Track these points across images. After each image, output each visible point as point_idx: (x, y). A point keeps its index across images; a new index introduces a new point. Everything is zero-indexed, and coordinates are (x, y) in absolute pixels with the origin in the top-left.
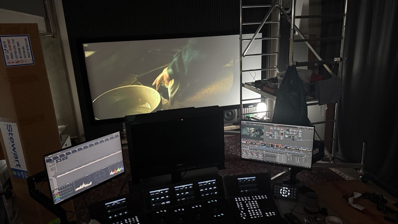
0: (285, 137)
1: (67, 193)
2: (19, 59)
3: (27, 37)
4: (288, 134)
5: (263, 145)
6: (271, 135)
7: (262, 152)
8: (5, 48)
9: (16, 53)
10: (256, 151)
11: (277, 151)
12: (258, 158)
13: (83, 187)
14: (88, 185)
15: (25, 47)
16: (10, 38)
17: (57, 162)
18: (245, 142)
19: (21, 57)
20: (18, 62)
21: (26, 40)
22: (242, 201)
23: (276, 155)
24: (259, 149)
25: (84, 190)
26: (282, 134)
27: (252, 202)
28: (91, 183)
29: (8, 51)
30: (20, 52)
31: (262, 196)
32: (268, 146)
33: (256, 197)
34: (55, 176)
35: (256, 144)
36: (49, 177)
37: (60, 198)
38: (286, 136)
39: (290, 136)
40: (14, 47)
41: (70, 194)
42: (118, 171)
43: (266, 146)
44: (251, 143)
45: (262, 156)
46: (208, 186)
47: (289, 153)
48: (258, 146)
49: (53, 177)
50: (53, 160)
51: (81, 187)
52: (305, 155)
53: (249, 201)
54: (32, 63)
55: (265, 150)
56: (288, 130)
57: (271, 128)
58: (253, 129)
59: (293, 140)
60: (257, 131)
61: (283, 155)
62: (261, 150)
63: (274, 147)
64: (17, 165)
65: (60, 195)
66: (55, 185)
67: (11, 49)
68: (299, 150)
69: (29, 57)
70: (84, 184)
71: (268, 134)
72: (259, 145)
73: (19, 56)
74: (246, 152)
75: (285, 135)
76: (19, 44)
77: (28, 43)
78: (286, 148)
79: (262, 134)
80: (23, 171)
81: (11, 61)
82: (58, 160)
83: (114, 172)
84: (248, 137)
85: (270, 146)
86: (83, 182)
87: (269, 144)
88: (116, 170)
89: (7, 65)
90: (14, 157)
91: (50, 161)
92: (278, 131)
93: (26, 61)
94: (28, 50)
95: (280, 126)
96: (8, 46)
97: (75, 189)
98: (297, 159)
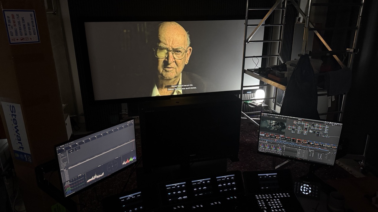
0: (309, 132)
1: (78, 184)
2: (24, 36)
3: (32, 13)
4: (312, 129)
5: (283, 140)
6: (294, 129)
7: (282, 146)
8: (9, 24)
9: (20, 29)
10: (275, 145)
11: (298, 146)
12: (276, 152)
13: (95, 178)
14: (100, 176)
15: (31, 24)
16: (15, 13)
17: (69, 152)
18: (264, 135)
19: (26, 35)
20: (23, 39)
21: (31, 16)
22: (264, 199)
23: (297, 150)
24: (279, 143)
25: (95, 181)
26: (306, 129)
27: (275, 200)
28: (103, 174)
29: (12, 27)
30: (25, 28)
31: (284, 194)
32: (289, 140)
33: (278, 195)
34: (67, 168)
35: (276, 138)
36: (60, 169)
37: (72, 190)
38: (311, 131)
39: (315, 132)
40: (19, 23)
41: (81, 186)
42: (130, 160)
43: (287, 140)
44: (271, 137)
45: (281, 151)
46: (226, 181)
47: (311, 149)
48: (277, 140)
49: (64, 168)
50: (65, 150)
51: (93, 179)
52: (328, 152)
53: (271, 199)
54: (38, 41)
55: (285, 145)
56: (313, 125)
57: (295, 122)
58: (274, 121)
59: (318, 135)
60: (278, 124)
61: (304, 151)
62: (280, 144)
63: (295, 141)
64: (20, 147)
65: (71, 187)
66: (66, 177)
67: (15, 25)
68: (323, 146)
69: (35, 34)
70: (96, 176)
71: (291, 128)
72: (280, 139)
73: (23, 33)
74: (264, 145)
75: (309, 130)
76: (24, 20)
77: (34, 18)
78: (309, 143)
79: (284, 127)
80: (27, 154)
81: (15, 38)
82: (70, 150)
83: (127, 162)
84: (267, 130)
85: (292, 140)
86: (95, 172)
87: (291, 139)
88: (129, 160)
89: (11, 42)
90: (17, 139)
91: (61, 151)
92: (302, 126)
93: (31, 39)
94: (34, 26)
95: (305, 120)
96: (12, 21)
97: (87, 181)
98: (320, 156)
